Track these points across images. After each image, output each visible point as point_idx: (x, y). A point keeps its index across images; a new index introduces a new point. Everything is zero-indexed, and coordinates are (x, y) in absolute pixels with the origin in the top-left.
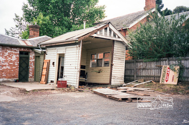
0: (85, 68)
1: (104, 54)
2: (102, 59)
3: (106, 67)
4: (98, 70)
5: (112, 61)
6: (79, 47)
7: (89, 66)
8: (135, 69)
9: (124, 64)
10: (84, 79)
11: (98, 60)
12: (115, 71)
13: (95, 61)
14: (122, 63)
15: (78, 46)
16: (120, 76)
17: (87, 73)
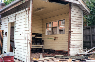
0: (41, 36)
1: (59, 21)
2: (57, 27)
3: (61, 35)
4: (53, 38)
5: (70, 28)
6: (29, 10)
7: (45, 34)
8: (91, 35)
9: (82, 30)
10: (41, 45)
11: (52, 28)
12: (74, 39)
13: (50, 29)
14: (80, 30)
15: (27, 9)
16: (79, 44)
17: (43, 40)
